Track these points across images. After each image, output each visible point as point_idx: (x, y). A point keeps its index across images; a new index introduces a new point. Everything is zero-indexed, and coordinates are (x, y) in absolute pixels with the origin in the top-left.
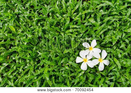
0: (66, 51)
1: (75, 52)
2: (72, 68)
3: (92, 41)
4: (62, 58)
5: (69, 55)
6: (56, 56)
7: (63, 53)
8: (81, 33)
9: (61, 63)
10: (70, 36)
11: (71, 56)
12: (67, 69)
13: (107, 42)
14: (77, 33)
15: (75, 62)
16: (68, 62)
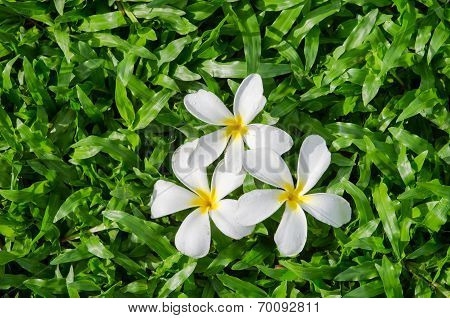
0: (85, 148)
1: (145, 150)
2: (128, 253)
3: (239, 80)
4: (59, 193)
5: (109, 172)
6: (28, 179)
7: (66, 158)
8: (178, 36)
9: (56, 219)
10: (113, 50)
11: (119, 176)
12: (95, 256)
13: (333, 88)
14: (151, 35)
15: (147, 216)
16: (100, 218)
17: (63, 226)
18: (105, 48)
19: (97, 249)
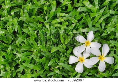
0: (54, 49)
1: (67, 49)
2: (64, 72)
3: (88, 32)
4: (49, 59)
5: (59, 54)
6: (41, 57)
7: (50, 52)
8: (73, 23)
9: (48, 66)
10: (59, 27)
11: (62, 55)
12: (57, 73)
13: (109, 33)
14: (67, 23)
15: (68, 64)
16: (58, 64)
17: (50, 67)
18: (57, 27)
19: (58, 72)
